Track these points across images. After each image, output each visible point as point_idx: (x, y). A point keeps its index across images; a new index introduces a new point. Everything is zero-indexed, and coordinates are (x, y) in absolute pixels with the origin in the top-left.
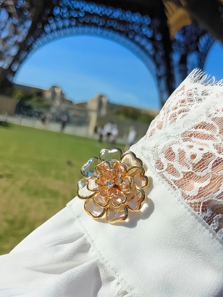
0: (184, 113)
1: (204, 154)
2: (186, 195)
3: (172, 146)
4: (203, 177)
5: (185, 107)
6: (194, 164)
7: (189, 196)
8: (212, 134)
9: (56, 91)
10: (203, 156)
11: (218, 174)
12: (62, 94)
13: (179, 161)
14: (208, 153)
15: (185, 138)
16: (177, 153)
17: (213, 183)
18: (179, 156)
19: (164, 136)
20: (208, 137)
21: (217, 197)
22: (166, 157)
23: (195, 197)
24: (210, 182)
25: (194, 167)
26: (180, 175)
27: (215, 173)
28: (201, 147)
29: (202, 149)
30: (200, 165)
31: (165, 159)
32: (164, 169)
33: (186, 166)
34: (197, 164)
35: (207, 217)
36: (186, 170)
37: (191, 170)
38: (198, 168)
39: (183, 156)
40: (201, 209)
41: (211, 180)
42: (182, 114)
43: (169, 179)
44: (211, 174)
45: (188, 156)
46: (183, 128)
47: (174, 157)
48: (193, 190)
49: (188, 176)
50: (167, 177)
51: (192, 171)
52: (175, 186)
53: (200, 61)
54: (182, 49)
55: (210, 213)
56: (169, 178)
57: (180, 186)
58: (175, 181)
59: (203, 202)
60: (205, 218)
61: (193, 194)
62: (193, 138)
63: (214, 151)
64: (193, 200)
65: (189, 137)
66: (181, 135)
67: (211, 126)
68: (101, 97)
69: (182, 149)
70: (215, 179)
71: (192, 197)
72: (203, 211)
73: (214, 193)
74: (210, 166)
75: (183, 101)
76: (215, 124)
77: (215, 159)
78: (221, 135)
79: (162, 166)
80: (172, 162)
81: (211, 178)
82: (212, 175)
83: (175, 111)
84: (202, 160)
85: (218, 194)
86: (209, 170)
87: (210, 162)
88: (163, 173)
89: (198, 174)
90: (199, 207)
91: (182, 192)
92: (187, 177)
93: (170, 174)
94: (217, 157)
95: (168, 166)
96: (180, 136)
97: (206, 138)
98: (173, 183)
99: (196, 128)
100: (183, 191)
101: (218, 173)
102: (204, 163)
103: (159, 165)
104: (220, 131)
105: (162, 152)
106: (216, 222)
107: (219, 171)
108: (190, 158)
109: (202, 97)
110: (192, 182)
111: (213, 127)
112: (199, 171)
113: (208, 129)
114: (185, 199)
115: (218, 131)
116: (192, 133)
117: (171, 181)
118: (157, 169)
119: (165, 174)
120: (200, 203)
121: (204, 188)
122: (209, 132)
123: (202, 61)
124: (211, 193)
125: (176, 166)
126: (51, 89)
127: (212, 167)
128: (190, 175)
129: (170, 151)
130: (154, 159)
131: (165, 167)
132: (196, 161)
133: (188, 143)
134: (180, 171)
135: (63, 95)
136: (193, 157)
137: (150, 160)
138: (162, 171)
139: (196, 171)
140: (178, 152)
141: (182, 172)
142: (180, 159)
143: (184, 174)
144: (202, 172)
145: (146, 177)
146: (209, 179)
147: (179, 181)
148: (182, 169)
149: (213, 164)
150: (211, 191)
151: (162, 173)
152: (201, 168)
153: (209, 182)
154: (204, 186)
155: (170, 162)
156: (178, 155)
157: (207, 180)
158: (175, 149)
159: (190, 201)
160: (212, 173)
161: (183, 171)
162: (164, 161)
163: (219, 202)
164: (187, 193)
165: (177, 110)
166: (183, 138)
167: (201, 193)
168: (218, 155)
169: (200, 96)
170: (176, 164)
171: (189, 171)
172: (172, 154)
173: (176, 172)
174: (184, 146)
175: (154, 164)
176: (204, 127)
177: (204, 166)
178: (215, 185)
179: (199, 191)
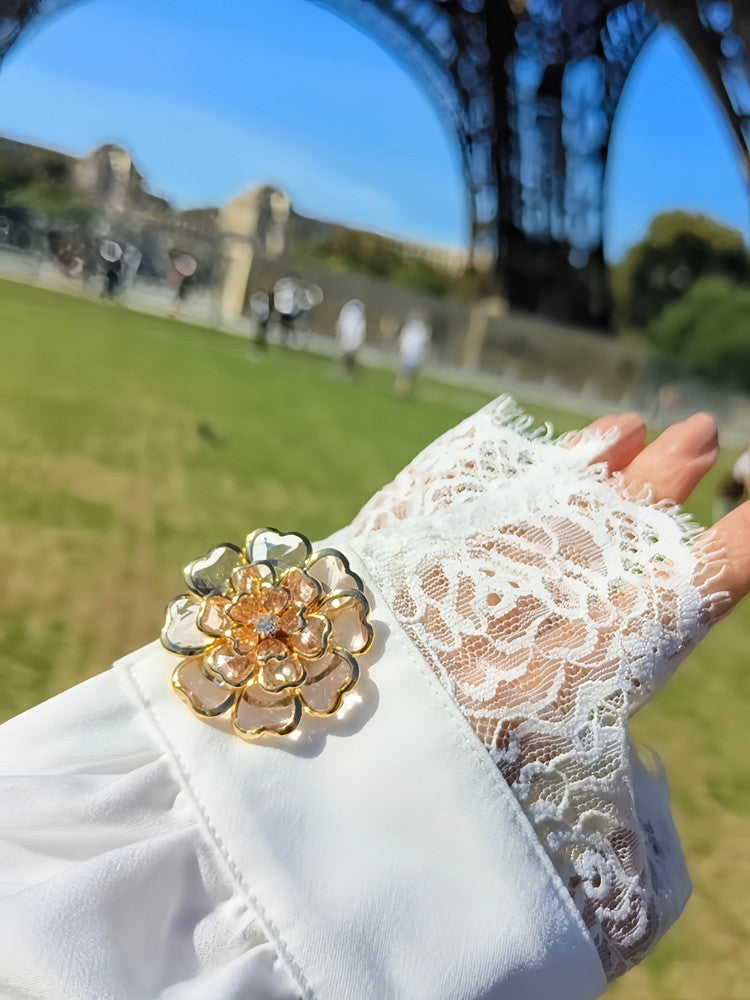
0: (471, 493)
1: (521, 597)
2: (464, 696)
3: (444, 562)
4: (511, 656)
5: (475, 481)
6: (493, 618)
7: (470, 698)
8: (539, 552)
9: (113, 162)
10: (517, 603)
11: (548, 654)
12: (134, 174)
13: (457, 605)
14: (531, 596)
15: (475, 549)
16: (454, 582)
17: (532, 676)
18: (459, 592)
19: (424, 533)
20: (530, 559)
21: (539, 713)
22: (423, 587)
23: (484, 705)
24: (525, 670)
25: (492, 625)
26: (454, 639)
27: (541, 652)
28: (514, 579)
29: (515, 585)
30: (509, 625)
31: (422, 592)
32: (416, 618)
33: (472, 619)
34: (500, 620)
35: (506, 763)
36: (471, 630)
37: (482, 632)
38: (501, 629)
39: (469, 592)
40: (495, 737)
41: (530, 667)
42: (466, 494)
43: (426, 645)
44: (531, 653)
45: (481, 594)
46: (472, 524)
47: (446, 590)
48: (483, 684)
49: (473, 645)
50: (423, 638)
51: (486, 636)
52: (439, 665)
53: (607, 92)
54: (549, 49)
55: (516, 754)
56: (427, 642)
57: (452, 668)
58: (440, 654)
59: (504, 719)
60: (501, 765)
61: (481, 694)
62: (493, 552)
63: (545, 596)
64: (479, 711)
65: (484, 549)
66: (467, 539)
67: (538, 533)
68: (267, 192)
69: (467, 573)
70: (538, 665)
71: (477, 701)
72: (500, 745)
73: (533, 702)
74: (532, 631)
75: (470, 465)
76: (548, 530)
77: (547, 616)
78: (561, 558)
79: (412, 608)
80: (439, 603)
81: (529, 661)
82: (534, 655)
83: (447, 483)
84: (515, 612)
85: (542, 707)
86: (527, 640)
87: (534, 619)
88: (413, 626)
89: (500, 645)
90: (492, 731)
91: (456, 685)
92: (471, 649)
93: (430, 634)
94: (550, 613)
95: (427, 610)
96: (463, 541)
97: (525, 558)
98: (435, 658)
99: (504, 530)
100: (458, 683)
101: (550, 652)
102: (517, 620)
103: (404, 602)
104: (561, 548)
105: (416, 573)
106: (526, 782)
107: (552, 648)
108: (484, 600)
109: (519, 467)
110: (481, 663)
111: (542, 536)
112: (503, 639)
113: (530, 540)
114: (461, 705)
115: (555, 547)
116: (492, 540)
117: (432, 652)
118: (397, 612)
119: (418, 629)
120: (495, 722)
121: (511, 685)
122: (533, 548)
123: (613, 92)
124: (526, 699)
125: (447, 616)
126: (97, 154)
127: (535, 633)
128: (479, 646)
129: (437, 573)
130: (393, 586)
131: (420, 613)
132: (499, 611)
133: (481, 563)
134: (455, 632)
135: (139, 178)
136: (494, 599)
137: (381, 586)
138: (412, 619)
139: (495, 638)
140: (457, 581)
141: (461, 634)
142: (458, 598)
143: (463, 639)
144: (509, 641)
145: (369, 627)
146: (525, 664)
147: (450, 656)
148: (461, 627)
149: (539, 627)
150: (528, 694)
151: (409, 626)
152: (509, 632)
153: (522, 672)
154: (511, 680)
155: (433, 601)
156: (457, 588)
157: (520, 666)
158: (450, 571)
159: (471, 712)
160: (534, 650)
161: (463, 631)
162: (417, 596)
163: (542, 726)
164: (468, 690)
165: (454, 483)
166: (470, 549)
167: (503, 695)
168: (553, 608)
169: (514, 464)
170: (447, 610)
171: (477, 633)
172: (442, 582)
173: (444, 631)
174: (472, 568)
175: (391, 599)
176: (523, 532)
177: (516, 628)
178: (539, 680)
179: (498, 690)
